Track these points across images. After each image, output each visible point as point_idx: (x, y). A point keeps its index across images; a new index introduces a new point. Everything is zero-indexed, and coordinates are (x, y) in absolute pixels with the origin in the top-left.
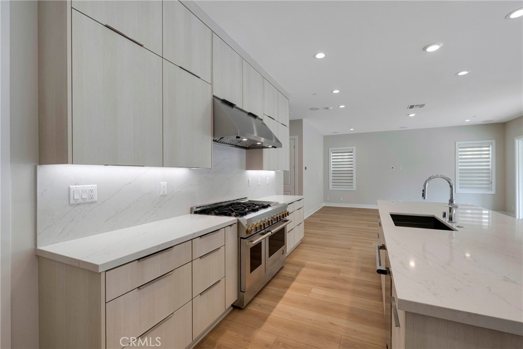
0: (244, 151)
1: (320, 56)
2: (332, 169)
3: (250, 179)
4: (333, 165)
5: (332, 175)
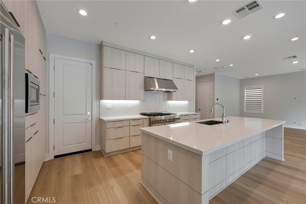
0: (167, 93)
1: (192, 51)
2: (246, 100)
3: (170, 104)
4: (246, 97)
5: (246, 103)
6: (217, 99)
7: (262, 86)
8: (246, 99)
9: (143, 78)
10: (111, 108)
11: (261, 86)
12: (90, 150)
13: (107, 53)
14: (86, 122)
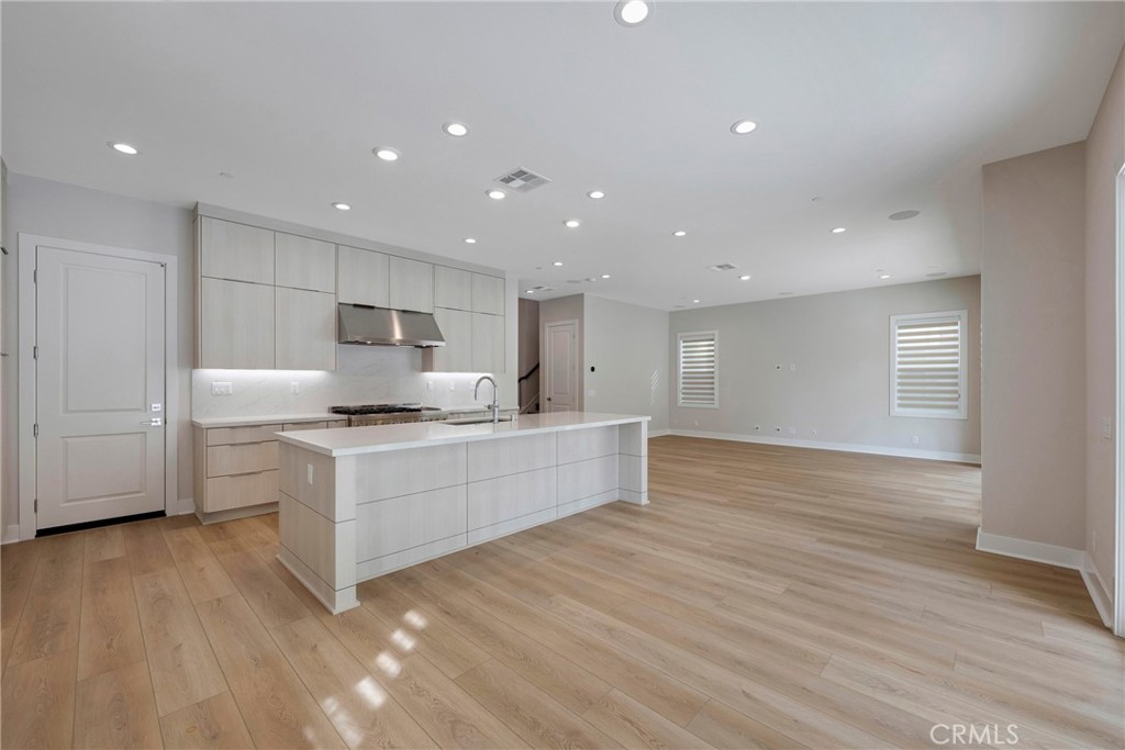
0: (420, 350)
2: (682, 370)
3: (430, 383)
4: (684, 362)
5: (682, 381)
6: (593, 369)
7: (716, 332)
8: (684, 368)
9: (333, 306)
10: (231, 392)
11: (711, 332)
12: (162, 514)
13: (212, 236)
14: (145, 433)
